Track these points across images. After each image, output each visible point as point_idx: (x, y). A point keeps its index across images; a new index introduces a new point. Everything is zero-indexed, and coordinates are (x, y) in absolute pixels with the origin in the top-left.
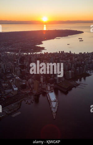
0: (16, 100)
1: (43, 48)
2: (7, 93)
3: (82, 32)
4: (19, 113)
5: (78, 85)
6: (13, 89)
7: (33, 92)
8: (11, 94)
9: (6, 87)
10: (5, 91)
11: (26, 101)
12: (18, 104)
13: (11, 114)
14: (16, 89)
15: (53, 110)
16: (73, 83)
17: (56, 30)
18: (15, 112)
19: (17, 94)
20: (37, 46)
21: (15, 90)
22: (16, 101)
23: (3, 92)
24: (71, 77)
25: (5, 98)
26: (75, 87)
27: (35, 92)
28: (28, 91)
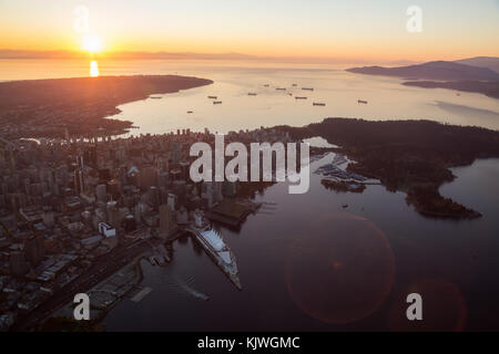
0: (124, 260)
1: (128, 124)
2: (90, 247)
3: (210, 82)
4: (146, 291)
5: (258, 206)
6: (103, 234)
7: (160, 235)
8: (104, 248)
9: (81, 232)
10: (83, 241)
11: (152, 258)
12: (135, 269)
13: (128, 295)
14: (111, 233)
15: (227, 269)
16: (244, 203)
17: (141, 77)
18: (135, 289)
19: (119, 245)
20: (110, 118)
21: (110, 237)
22: (125, 264)
23: (78, 247)
24: (235, 192)
25: (89, 260)
26: (253, 212)
27: (164, 235)
28: (145, 236)
